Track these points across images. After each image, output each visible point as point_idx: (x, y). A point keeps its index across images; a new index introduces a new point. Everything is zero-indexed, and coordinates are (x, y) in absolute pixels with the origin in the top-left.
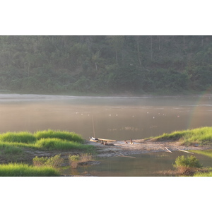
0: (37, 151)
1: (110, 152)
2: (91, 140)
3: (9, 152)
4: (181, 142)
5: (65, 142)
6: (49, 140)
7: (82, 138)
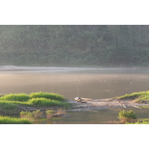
0: (28, 107)
1: (81, 107)
2: (75, 99)
3: (7, 108)
4: (136, 100)
5: (49, 100)
6: (38, 99)
7: (64, 98)
